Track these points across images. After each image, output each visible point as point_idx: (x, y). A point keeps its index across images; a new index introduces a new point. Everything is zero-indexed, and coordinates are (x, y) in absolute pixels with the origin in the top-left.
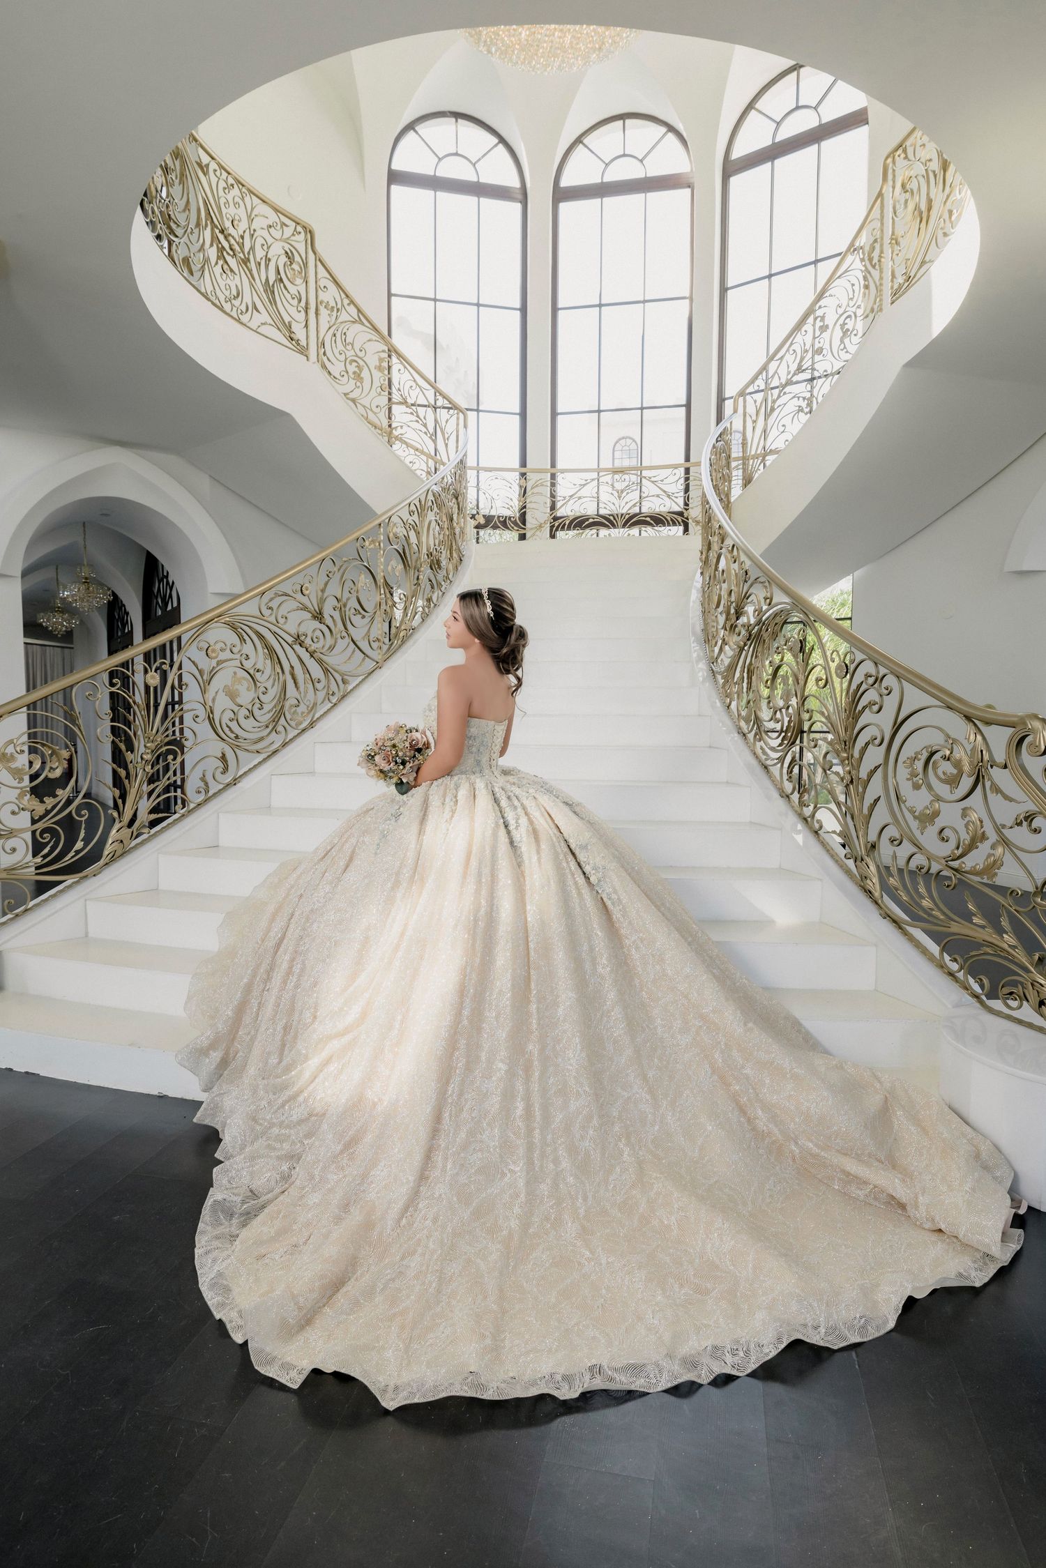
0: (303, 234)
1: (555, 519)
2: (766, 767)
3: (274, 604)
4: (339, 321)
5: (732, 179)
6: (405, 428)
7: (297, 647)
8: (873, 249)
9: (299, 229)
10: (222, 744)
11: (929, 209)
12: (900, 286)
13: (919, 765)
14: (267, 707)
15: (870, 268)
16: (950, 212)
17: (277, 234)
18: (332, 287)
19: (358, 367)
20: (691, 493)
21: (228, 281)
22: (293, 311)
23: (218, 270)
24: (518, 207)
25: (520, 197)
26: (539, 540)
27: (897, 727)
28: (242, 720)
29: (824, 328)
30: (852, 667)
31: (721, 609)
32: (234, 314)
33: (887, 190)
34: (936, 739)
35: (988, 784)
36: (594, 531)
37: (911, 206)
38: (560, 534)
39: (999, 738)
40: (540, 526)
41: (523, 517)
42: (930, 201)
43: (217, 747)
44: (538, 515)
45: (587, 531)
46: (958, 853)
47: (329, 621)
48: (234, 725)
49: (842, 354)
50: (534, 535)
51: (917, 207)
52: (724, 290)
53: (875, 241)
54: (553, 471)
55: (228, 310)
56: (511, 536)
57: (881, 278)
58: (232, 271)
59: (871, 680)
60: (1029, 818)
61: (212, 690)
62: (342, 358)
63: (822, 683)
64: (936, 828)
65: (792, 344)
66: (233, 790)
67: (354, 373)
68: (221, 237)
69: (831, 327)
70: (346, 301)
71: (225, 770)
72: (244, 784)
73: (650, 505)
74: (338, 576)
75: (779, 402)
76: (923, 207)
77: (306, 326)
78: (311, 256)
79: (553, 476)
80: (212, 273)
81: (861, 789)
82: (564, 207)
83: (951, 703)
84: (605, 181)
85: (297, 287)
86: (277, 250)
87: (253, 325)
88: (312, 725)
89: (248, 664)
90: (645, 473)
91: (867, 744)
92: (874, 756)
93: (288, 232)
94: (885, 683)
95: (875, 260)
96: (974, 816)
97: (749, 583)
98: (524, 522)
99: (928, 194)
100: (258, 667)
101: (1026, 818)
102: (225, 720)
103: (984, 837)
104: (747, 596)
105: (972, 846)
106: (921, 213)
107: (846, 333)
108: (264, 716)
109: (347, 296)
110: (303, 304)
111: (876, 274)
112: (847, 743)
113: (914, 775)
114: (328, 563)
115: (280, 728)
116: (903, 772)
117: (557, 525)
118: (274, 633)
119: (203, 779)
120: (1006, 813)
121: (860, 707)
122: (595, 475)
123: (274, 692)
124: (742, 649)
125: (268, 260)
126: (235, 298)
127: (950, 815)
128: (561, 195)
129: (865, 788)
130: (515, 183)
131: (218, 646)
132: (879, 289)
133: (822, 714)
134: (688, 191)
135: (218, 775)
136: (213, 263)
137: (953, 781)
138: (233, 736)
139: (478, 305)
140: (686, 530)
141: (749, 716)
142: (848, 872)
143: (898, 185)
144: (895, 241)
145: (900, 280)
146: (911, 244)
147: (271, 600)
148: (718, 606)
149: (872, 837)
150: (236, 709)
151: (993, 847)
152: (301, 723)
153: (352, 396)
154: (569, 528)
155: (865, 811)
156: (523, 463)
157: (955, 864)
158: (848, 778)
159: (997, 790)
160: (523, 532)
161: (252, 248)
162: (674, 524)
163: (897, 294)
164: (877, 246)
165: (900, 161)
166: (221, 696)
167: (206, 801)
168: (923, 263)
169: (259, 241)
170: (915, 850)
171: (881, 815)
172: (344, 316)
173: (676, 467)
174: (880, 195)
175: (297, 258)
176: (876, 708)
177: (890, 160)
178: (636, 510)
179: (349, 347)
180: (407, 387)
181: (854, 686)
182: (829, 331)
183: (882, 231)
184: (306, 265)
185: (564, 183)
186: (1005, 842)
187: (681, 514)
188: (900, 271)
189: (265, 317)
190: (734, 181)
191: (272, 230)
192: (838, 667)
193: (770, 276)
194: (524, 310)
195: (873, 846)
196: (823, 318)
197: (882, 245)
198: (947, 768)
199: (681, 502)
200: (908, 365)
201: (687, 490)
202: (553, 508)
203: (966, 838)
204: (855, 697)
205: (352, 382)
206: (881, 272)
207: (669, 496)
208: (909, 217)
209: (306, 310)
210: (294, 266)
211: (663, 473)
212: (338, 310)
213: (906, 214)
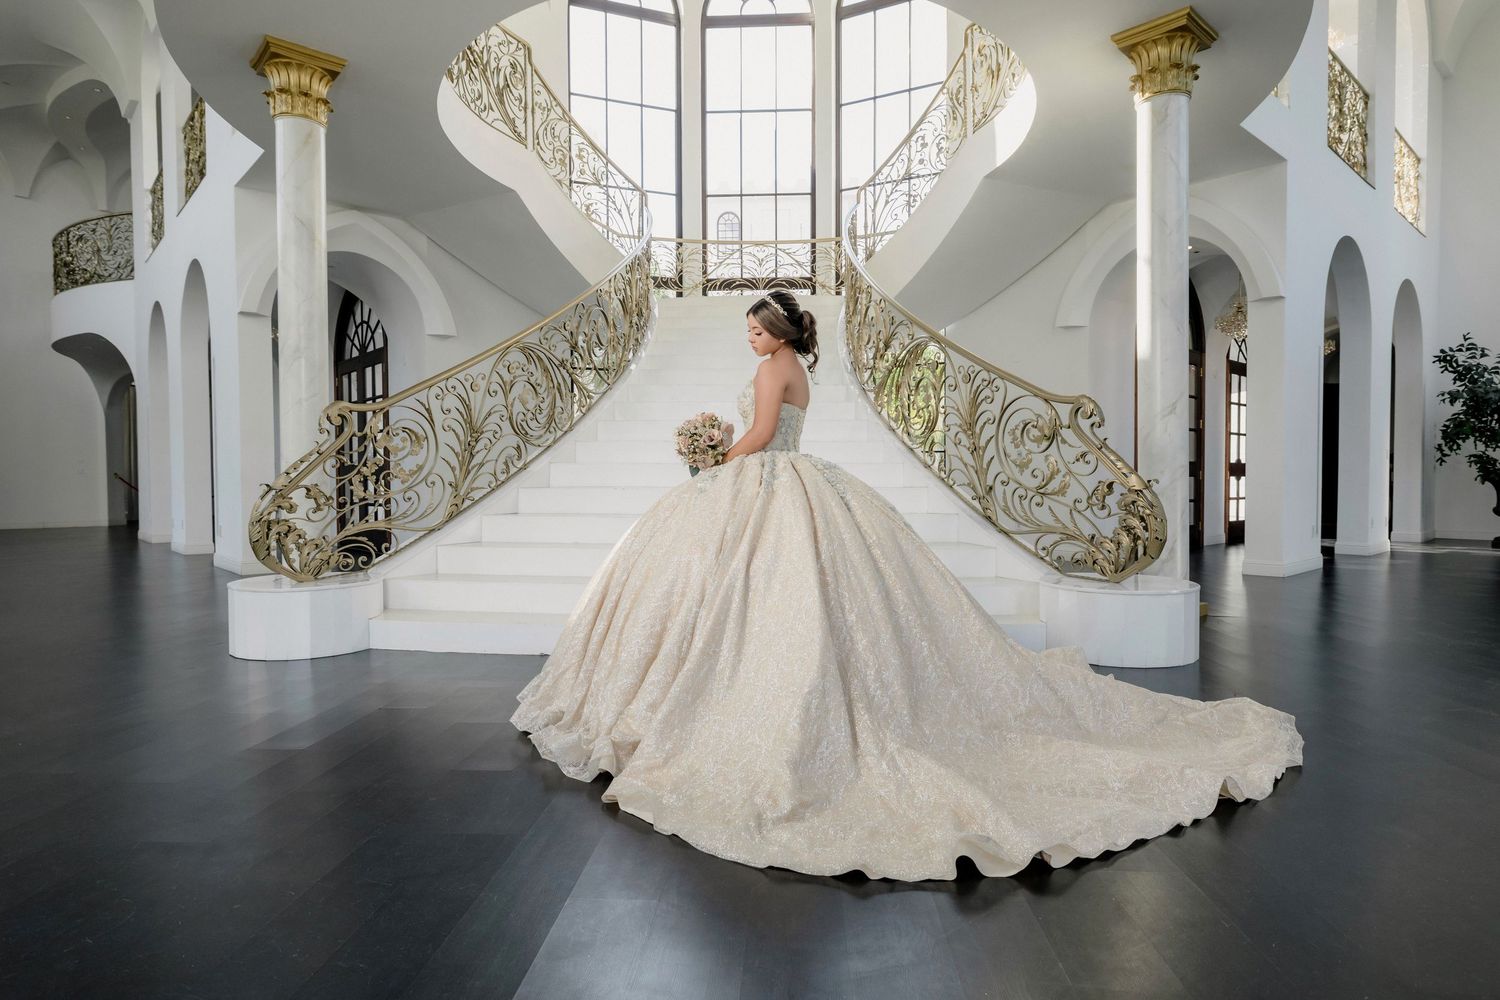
0: (522, 51)
1: (708, 281)
2: (912, 450)
3: (548, 336)
4: (549, 118)
5: (843, 21)
6: (599, 204)
7: (561, 369)
8: (958, 92)
9: (520, 46)
10: (518, 439)
11: (999, 70)
12: (980, 121)
13: (1018, 433)
14: (545, 413)
15: (958, 106)
16: (1014, 75)
17: (505, 50)
18: (543, 90)
19: (563, 155)
20: (817, 264)
21: (473, 87)
22: (516, 110)
23: (467, 78)
24: (672, 29)
25: (674, 21)
26: (694, 297)
27: (1004, 411)
28: (529, 421)
29: (924, 145)
30: (972, 376)
31: (871, 344)
32: (477, 112)
33: (968, 52)
34: (1027, 416)
35: (1059, 439)
36: (739, 292)
37: (985, 66)
38: (711, 293)
39: (1064, 411)
40: (696, 286)
41: (681, 278)
42: (998, 65)
43: (514, 440)
44: (693, 278)
45: (734, 291)
46: (1043, 483)
47: (581, 351)
48: (524, 424)
49: (938, 164)
50: (690, 294)
51: (989, 68)
52: (839, 106)
53: (960, 87)
54: (704, 242)
55: (473, 108)
56: (671, 293)
57: (965, 114)
58: (476, 78)
59: (985, 383)
60: (1083, 455)
61: (511, 397)
62: (551, 147)
63: (952, 388)
64: (1030, 470)
65: (900, 155)
66: (524, 473)
67: (560, 160)
68: (469, 52)
69: (929, 145)
70: (554, 103)
71: (520, 457)
72: (532, 468)
73: (785, 271)
74: (586, 316)
75: (891, 197)
76: (994, 68)
77: (525, 122)
78: (529, 67)
79: (705, 246)
80: (464, 82)
81: (981, 453)
82: (709, 32)
83: (1037, 392)
84: (743, 13)
85: (518, 91)
86: (505, 63)
87: (489, 120)
88: (571, 429)
89: (532, 380)
90: (779, 246)
91: (985, 423)
92: (990, 430)
93: (513, 47)
94: (995, 384)
95: (961, 100)
96: (1052, 459)
97: (895, 325)
98: (681, 282)
99: (997, 60)
100: (538, 382)
101: (1082, 456)
102: (519, 421)
103: (1058, 471)
104: (893, 334)
105: (1052, 478)
106: (993, 72)
107: (940, 150)
108: (542, 419)
109: (555, 99)
110: (523, 105)
111: (961, 110)
112: (971, 425)
113: (1015, 439)
114: (580, 307)
115: (552, 429)
116: (1008, 439)
117: (708, 286)
118: (549, 359)
119: (506, 463)
120: (1070, 454)
121: (979, 401)
122: (737, 247)
123: (548, 401)
124: (890, 372)
125: (499, 70)
126: (478, 99)
127: (1038, 462)
128: (708, 22)
129: (984, 452)
130: (671, 10)
131: (514, 365)
132: (964, 122)
133: (953, 408)
134: (810, 27)
135: (515, 462)
136: (464, 73)
137: (1037, 440)
138: (523, 432)
139: (642, 105)
140: (814, 293)
141: (898, 416)
142: (974, 508)
143: (976, 51)
144: (975, 88)
145: (979, 116)
146: (986, 92)
147: (547, 333)
148: (868, 343)
149: (990, 482)
150: (525, 412)
151: (1064, 476)
152: (564, 426)
153: (558, 177)
154: (720, 289)
155: (985, 466)
156: (680, 235)
157: (1042, 491)
158: (972, 447)
159: (1064, 441)
160: (680, 291)
161: (488, 62)
162: (805, 288)
163: (977, 126)
164: (962, 90)
165: (976, 33)
166: (517, 402)
167: (508, 479)
168: (995, 107)
169: (493, 55)
170: (1018, 486)
171: (995, 468)
172: (553, 115)
173: (805, 242)
174: (963, 54)
175: (519, 69)
176: (989, 400)
177: (969, 31)
178: (773, 275)
179: (557, 139)
180: (600, 173)
181: (975, 388)
182: (928, 148)
183: (965, 80)
184: (524, 73)
185: (710, 13)
186: (1070, 472)
187: (810, 279)
188: (979, 110)
189: (496, 114)
190: (845, 23)
191: (501, 46)
192: (965, 376)
193: (875, 98)
194: (678, 112)
195: (991, 488)
196: (923, 138)
197: (965, 91)
198: (1035, 432)
199: (809, 269)
200: (987, 177)
201: (814, 261)
202: (705, 273)
203: (1048, 473)
204: (977, 394)
205: (559, 167)
206: (965, 109)
207: (800, 265)
208: (984, 74)
209: (525, 108)
210: (517, 75)
211: (794, 247)
212: (549, 110)
213: (982, 72)
